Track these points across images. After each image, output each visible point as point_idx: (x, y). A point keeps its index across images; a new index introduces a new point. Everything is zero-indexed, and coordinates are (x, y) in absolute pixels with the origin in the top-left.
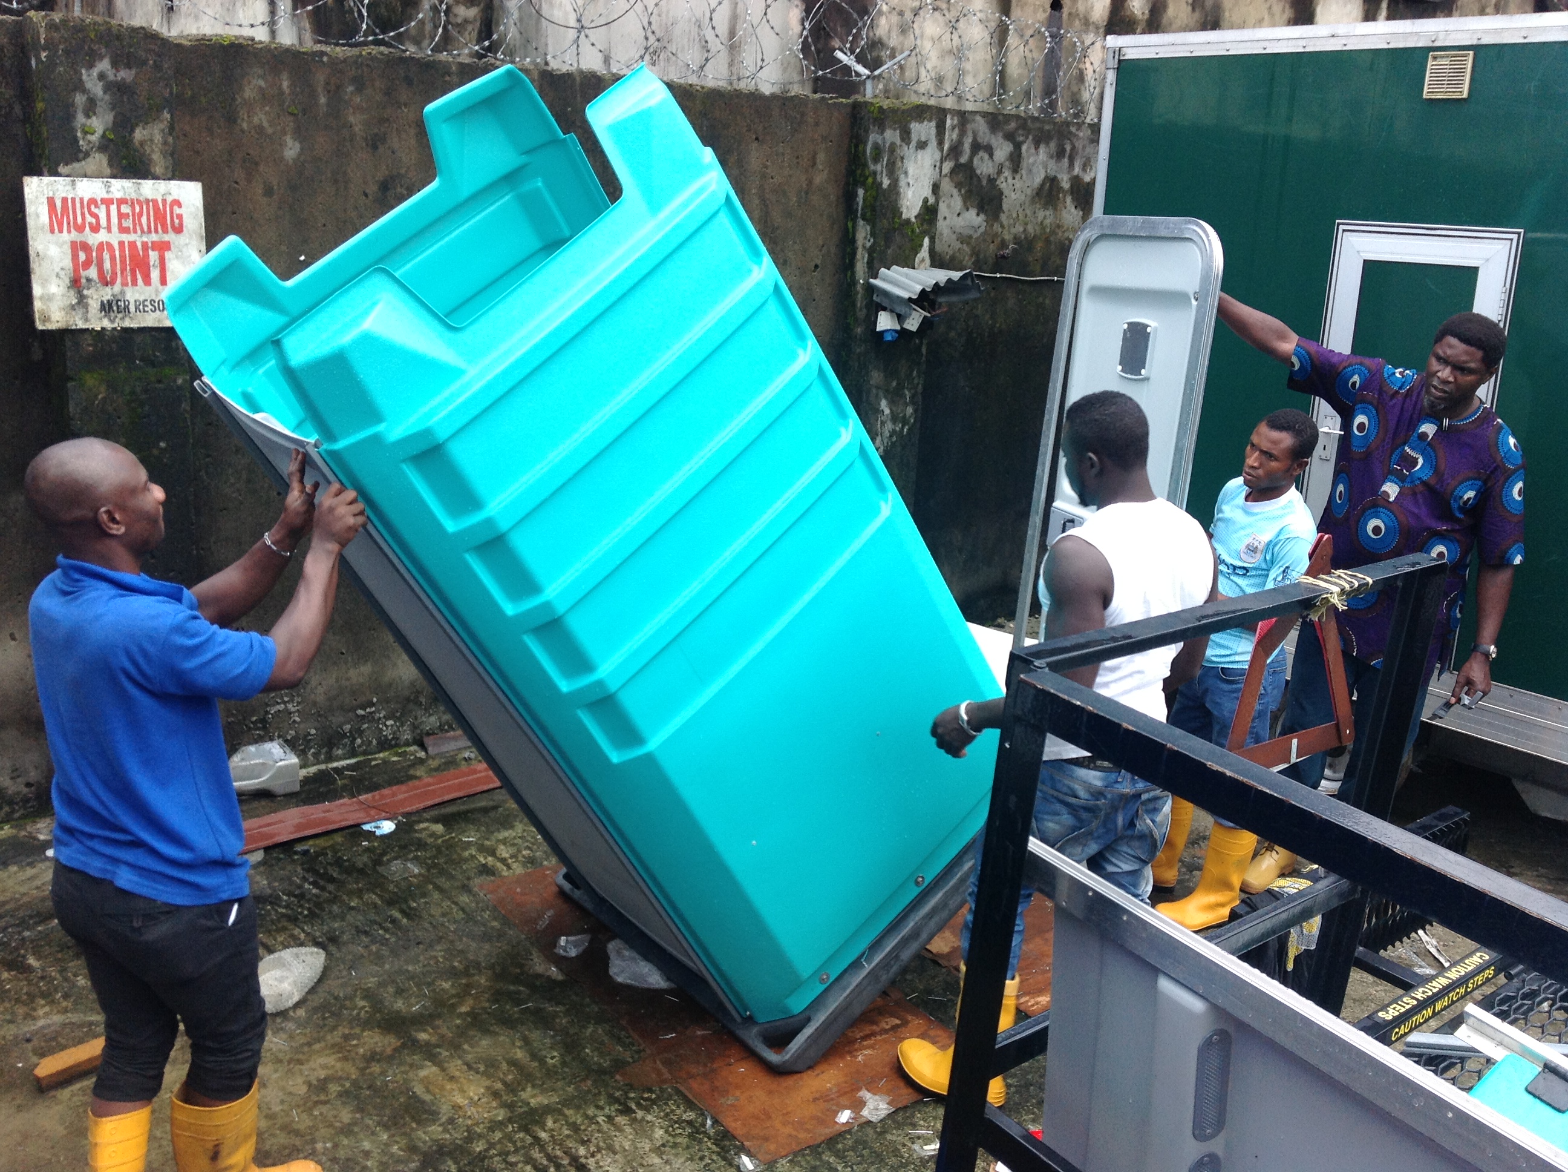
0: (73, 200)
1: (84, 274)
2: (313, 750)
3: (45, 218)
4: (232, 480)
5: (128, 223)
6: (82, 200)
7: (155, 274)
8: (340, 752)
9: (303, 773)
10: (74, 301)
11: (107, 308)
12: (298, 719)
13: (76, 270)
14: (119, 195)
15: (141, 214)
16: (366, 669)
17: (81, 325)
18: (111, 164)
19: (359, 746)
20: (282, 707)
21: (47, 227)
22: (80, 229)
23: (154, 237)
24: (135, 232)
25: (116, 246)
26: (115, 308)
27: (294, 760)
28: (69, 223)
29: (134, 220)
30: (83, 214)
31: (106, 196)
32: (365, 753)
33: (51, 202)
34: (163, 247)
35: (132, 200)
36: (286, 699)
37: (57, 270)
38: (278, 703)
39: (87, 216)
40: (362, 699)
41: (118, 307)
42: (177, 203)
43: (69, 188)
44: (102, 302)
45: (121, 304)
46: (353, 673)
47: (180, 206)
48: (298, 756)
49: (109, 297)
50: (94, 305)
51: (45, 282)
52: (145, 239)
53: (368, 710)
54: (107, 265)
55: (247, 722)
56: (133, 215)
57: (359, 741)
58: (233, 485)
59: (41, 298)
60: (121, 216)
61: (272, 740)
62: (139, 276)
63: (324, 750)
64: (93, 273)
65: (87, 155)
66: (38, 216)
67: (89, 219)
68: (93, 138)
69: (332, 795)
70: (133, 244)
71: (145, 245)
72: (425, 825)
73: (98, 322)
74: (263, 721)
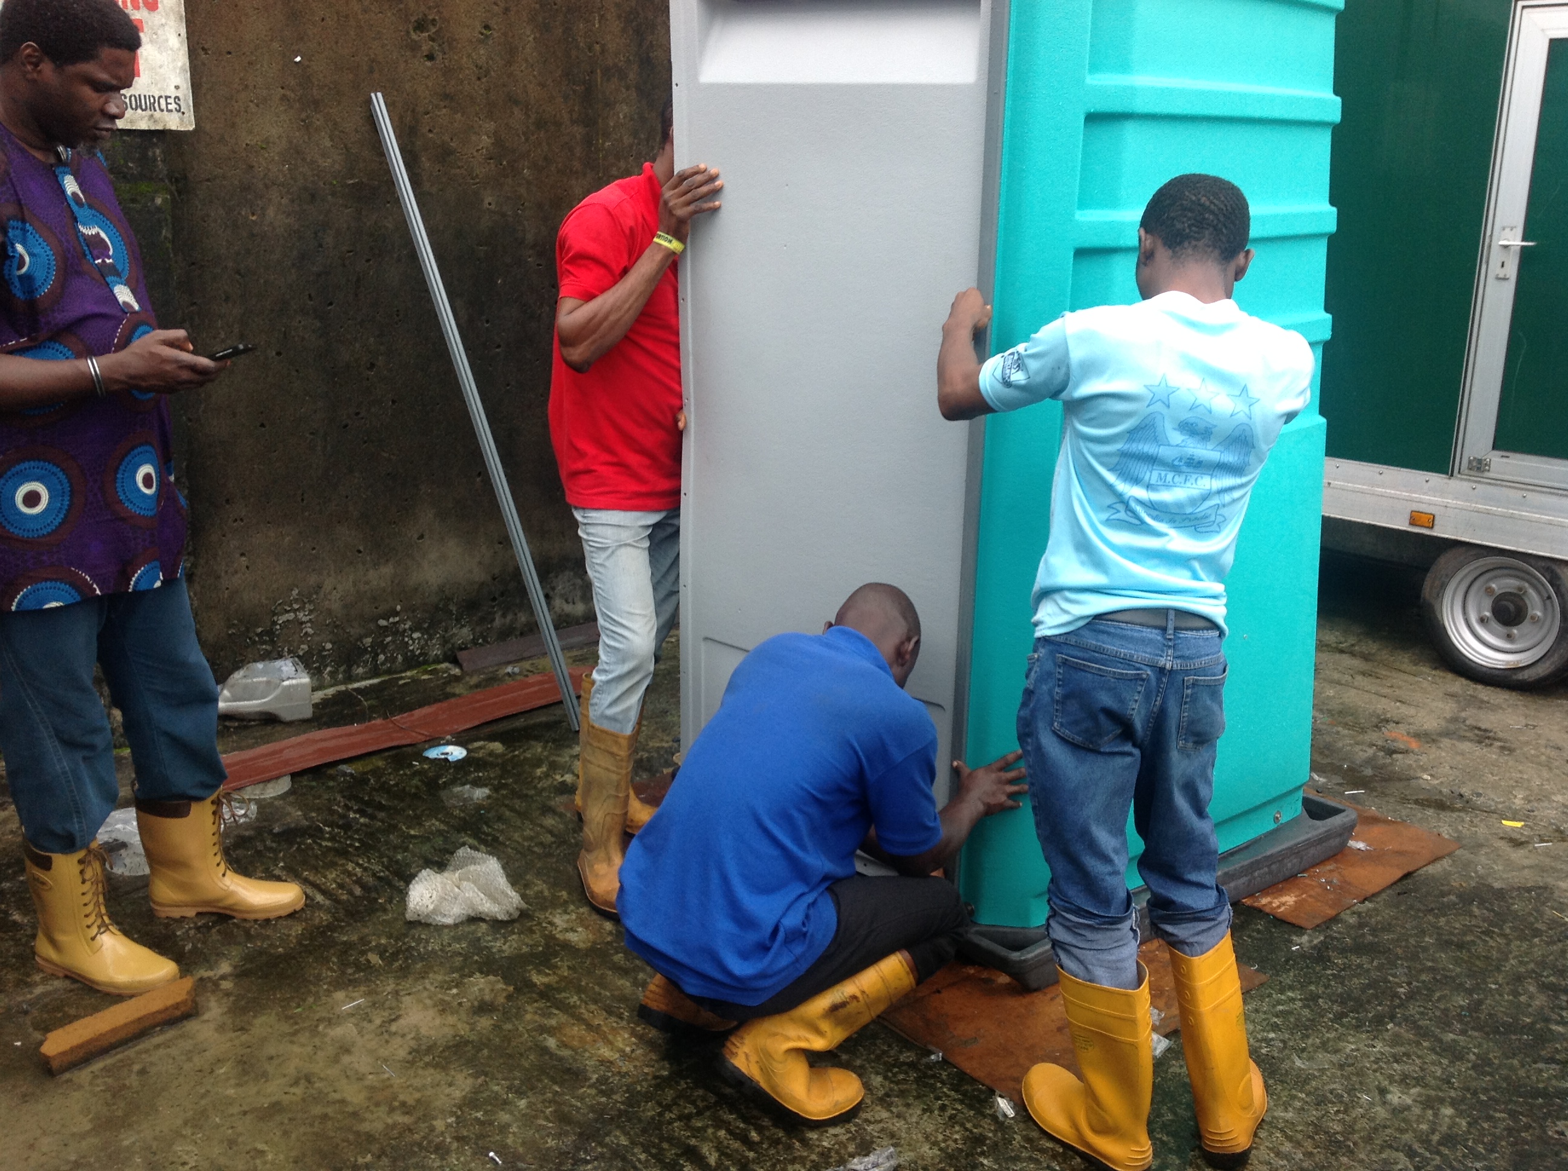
2: (329, 669)
8: (360, 670)
9: (319, 695)
12: (310, 631)
16: (387, 570)
19: (383, 664)
20: (291, 616)
27: (305, 680)
32: (389, 672)
36: (296, 606)
38: (287, 612)
40: (383, 607)
46: (372, 574)
48: (312, 676)
53: (391, 620)
55: (251, 635)
57: (382, 657)
61: (280, 656)
63: (342, 669)
74: (270, 633)
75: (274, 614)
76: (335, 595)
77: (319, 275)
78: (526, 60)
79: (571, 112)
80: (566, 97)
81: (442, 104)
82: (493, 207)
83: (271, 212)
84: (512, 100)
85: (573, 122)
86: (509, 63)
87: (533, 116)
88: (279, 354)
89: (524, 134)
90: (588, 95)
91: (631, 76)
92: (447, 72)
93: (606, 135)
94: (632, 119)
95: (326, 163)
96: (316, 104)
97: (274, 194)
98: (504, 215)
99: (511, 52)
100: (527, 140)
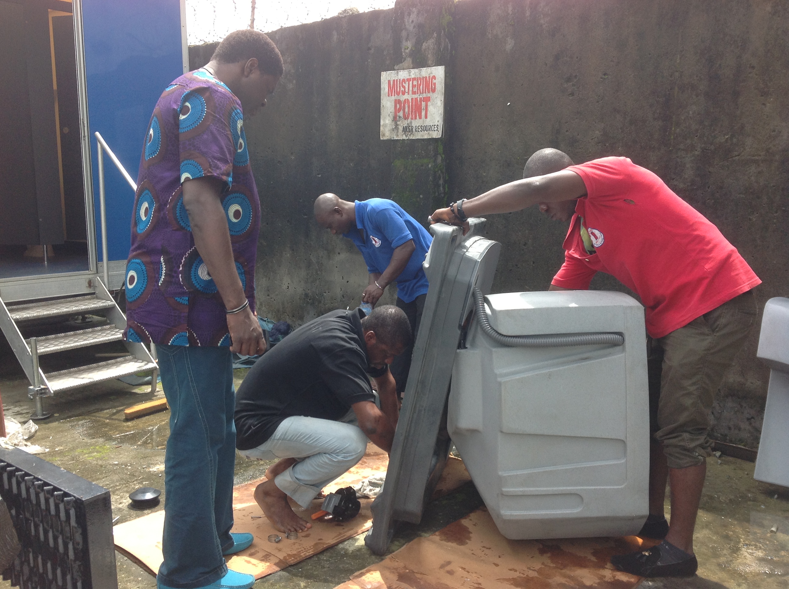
0: (397, 80)
1: (398, 114)
3: (387, 90)
5: (415, 89)
6: (400, 80)
7: (423, 113)
10: (394, 127)
11: (405, 130)
13: (395, 113)
14: (413, 76)
15: (420, 85)
17: (396, 138)
18: (413, 63)
21: (387, 94)
22: (398, 94)
23: (424, 95)
24: (418, 94)
25: (410, 101)
26: (408, 130)
28: (394, 92)
29: (418, 87)
30: (400, 87)
31: (408, 77)
33: (389, 81)
34: (427, 100)
35: (418, 78)
37: (389, 113)
39: (401, 87)
41: (409, 129)
42: (434, 77)
43: (396, 75)
44: (404, 127)
47: (435, 79)
49: (406, 125)
50: (401, 129)
51: (384, 120)
52: (421, 97)
54: (407, 110)
56: (418, 86)
59: (383, 125)
60: (414, 86)
62: (417, 115)
64: (401, 114)
65: (405, 59)
66: (384, 89)
67: (402, 89)
68: (407, 51)
70: (416, 99)
71: (420, 99)
73: (402, 137)
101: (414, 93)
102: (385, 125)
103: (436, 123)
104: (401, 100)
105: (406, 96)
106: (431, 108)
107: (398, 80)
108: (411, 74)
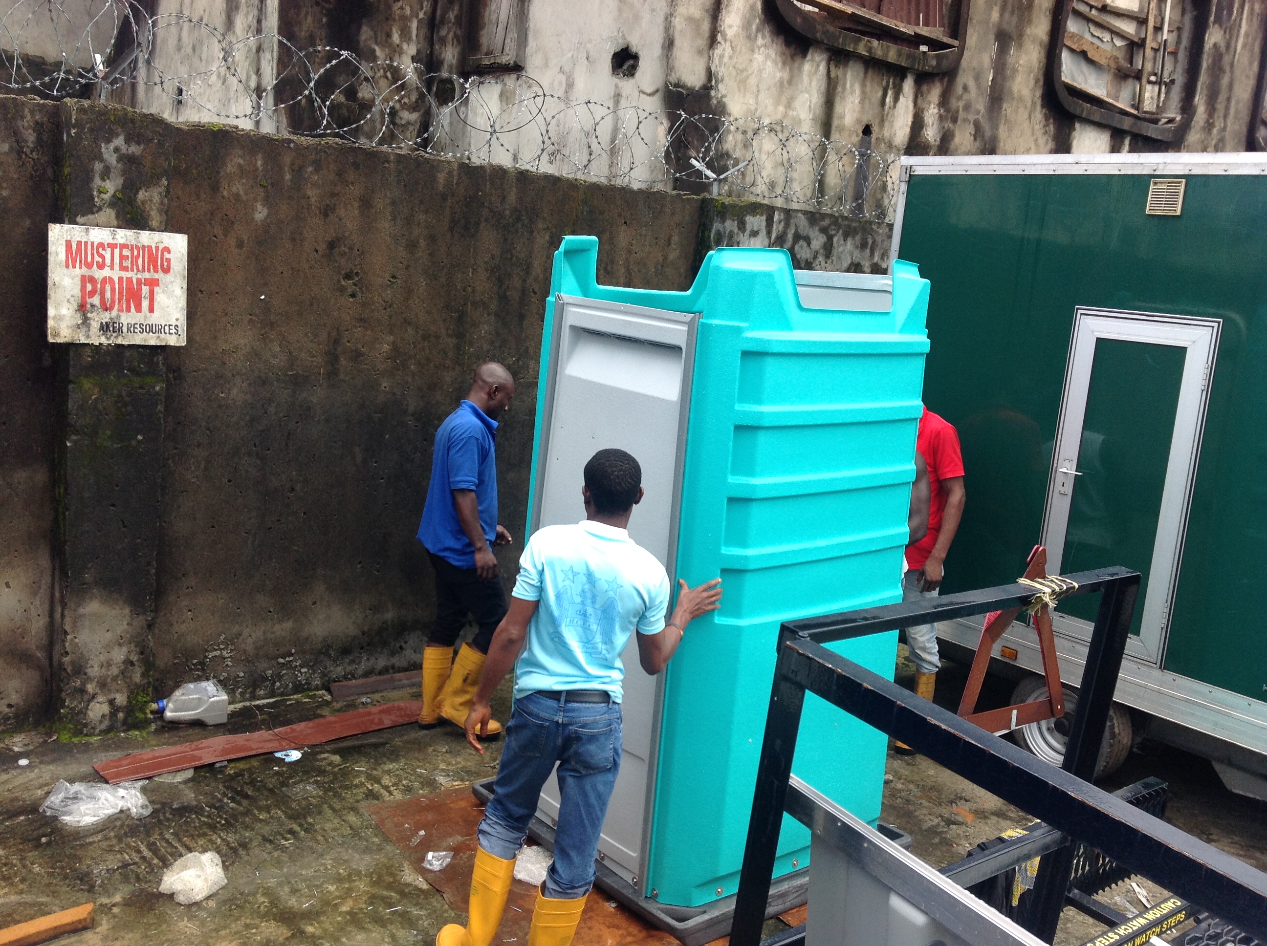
0: (86, 243)
1: (89, 300)
2: (240, 690)
3: (62, 256)
4: (193, 468)
5: (127, 263)
6: (92, 243)
7: (145, 304)
8: (262, 692)
9: (231, 708)
10: (80, 322)
11: (105, 328)
12: (230, 663)
13: (83, 297)
14: (122, 241)
15: (138, 257)
16: (288, 625)
17: (83, 340)
18: (117, 217)
19: (278, 688)
20: (218, 653)
21: (64, 263)
22: (89, 266)
23: (147, 275)
24: (132, 270)
25: (116, 281)
26: (111, 329)
27: (224, 697)
28: (81, 261)
29: (132, 262)
30: (92, 255)
31: (112, 241)
32: (282, 694)
33: (68, 244)
34: (153, 283)
35: (132, 246)
36: (222, 647)
37: (69, 297)
38: (216, 650)
39: (96, 256)
40: (283, 650)
41: (114, 328)
42: (167, 250)
43: (84, 234)
44: (102, 323)
45: (117, 325)
46: (277, 628)
47: (169, 252)
48: (228, 694)
49: (107, 320)
50: (95, 325)
51: (57, 307)
52: (139, 276)
53: (287, 659)
54: (108, 295)
55: (189, 664)
56: (132, 258)
57: (278, 684)
58: (193, 472)
59: (54, 318)
60: (122, 258)
61: (208, 679)
62: (132, 305)
63: (249, 691)
64: (96, 300)
65: (100, 209)
66: (57, 254)
67: (97, 259)
68: (106, 197)
69: (253, 727)
70: (129, 280)
71: (139, 280)
72: (326, 755)
73: (97, 339)
74: (202, 664)
75: (207, 651)
76: (250, 641)
77: (262, 431)
78: (419, 298)
79: (447, 329)
80: (444, 321)
81: (358, 325)
82: (387, 389)
83: (235, 391)
84: (407, 322)
85: (448, 336)
86: (407, 299)
87: (421, 333)
88: (230, 481)
89: (413, 343)
90: (461, 318)
91: (492, 306)
92: (364, 305)
93: (471, 344)
94: (490, 334)
95: (274, 362)
96: (272, 325)
97: (238, 380)
98: (394, 394)
99: (409, 292)
100: (415, 347)
101: (123, 268)
102: (59, 318)
103: (174, 322)
104: (96, 277)
105: (106, 272)
106: (160, 297)
107: (89, 244)
108: (117, 236)
